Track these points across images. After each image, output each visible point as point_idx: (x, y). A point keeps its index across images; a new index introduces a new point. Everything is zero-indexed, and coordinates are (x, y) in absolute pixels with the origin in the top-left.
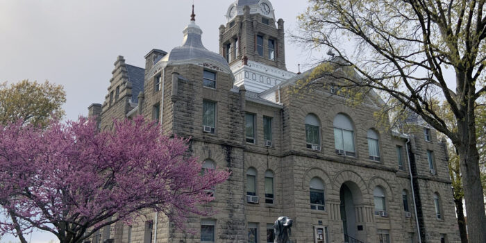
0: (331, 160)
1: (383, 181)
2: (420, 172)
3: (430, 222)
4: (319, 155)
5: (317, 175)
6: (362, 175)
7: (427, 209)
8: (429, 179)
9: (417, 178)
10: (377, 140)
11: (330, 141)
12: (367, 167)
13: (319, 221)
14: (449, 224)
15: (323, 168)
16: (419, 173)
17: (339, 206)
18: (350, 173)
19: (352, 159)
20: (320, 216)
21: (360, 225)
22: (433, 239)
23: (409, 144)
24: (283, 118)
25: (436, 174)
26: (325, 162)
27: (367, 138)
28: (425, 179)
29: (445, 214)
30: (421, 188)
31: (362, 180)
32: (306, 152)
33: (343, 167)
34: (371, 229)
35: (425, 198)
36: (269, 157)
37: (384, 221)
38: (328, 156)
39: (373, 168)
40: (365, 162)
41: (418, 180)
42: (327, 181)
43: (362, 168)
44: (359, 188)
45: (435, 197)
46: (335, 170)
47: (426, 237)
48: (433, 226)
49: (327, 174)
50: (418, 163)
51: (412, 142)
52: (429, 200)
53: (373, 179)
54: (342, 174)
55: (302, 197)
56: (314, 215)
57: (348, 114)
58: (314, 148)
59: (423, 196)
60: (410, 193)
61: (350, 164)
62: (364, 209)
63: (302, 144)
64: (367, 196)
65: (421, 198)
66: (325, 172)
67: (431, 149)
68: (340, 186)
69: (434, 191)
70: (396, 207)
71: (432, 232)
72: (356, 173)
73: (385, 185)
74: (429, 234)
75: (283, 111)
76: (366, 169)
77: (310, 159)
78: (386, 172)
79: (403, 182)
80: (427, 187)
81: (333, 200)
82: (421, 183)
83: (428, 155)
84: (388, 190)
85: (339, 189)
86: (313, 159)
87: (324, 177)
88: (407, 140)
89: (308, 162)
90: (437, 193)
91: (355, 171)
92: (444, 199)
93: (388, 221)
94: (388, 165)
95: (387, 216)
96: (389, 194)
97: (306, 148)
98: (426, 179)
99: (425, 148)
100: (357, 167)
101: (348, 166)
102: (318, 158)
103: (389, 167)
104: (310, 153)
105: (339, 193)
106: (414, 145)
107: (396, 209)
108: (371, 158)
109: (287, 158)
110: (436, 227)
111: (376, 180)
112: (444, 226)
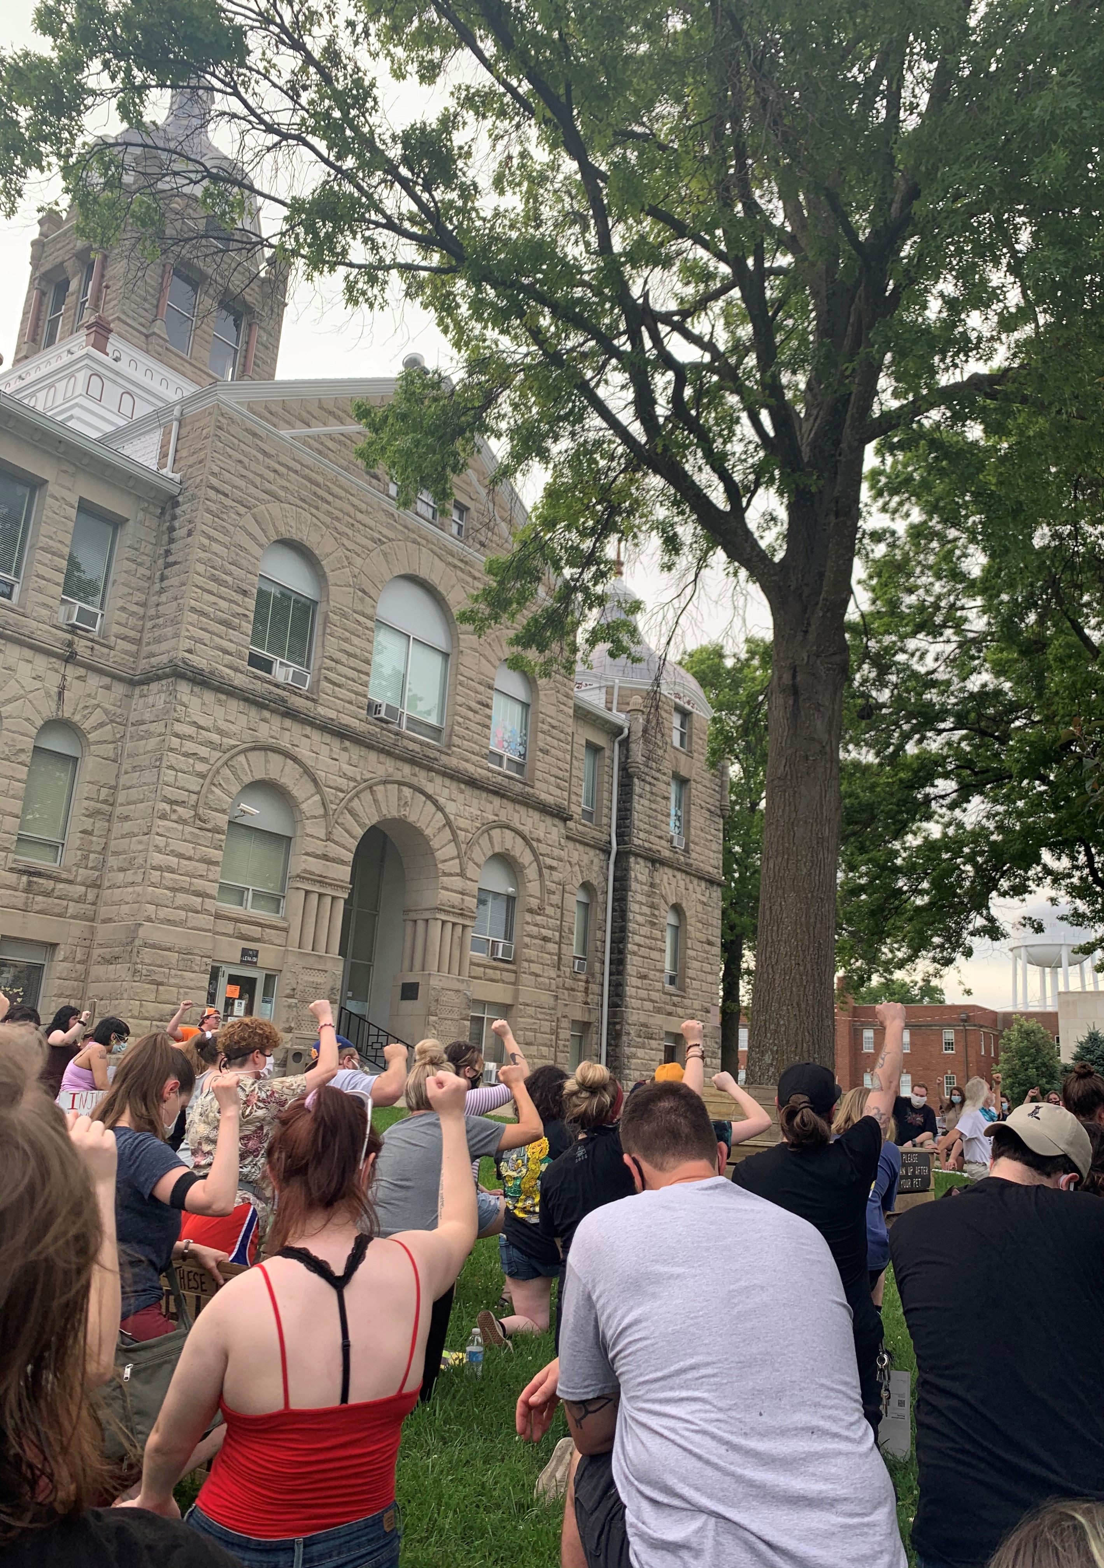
0: (342, 734)
1: (519, 840)
2: (642, 835)
3: (643, 993)
4: (297, 702)
5: (274, 775)
6: (450, 808)
7: (643, 951)
8: (663, 863)
9: (629, 853)
10: (526, 706)
11: (353, 662)
12: (472, 783)
13: (245, 952)
14: (697, 1004)
15: (304, 752)
16: (638, 839)
17: (340, 906)
18: (407, 792)
19: (428, 745)
20: (256, 931)
21: (411, 979)
22: (643, 1047)
23: (625, 744)
24: (172, 529)
25: (687, 850)
26: (316, 735)
27: (490, 687)
28: (653, 861)
29: (691, 973)
30: (634, 886)
31: (448, 823)
32: (240, 680)
33: (386, 767)
34: (449, 997)
35: (640, 919)
36: (72, 672)
37: (497, 974)
38: (332, 714)
39: (496, 793)
40: (471, 768)
41: (632, 859)
42: (310, 805)
43: (454, 785)
44: (431, 852)
45: (671, 919)
46: (349, 770)
47: (625, 1038)
48: (648, 1005)
49: (315, 781)
50: (640, 806)
51: (633, 738)
52: (653, 924)
53: (489, 827)
54: (379, 789)
55: (187, 849)
56: (229, 928)
57: (441, 588)
58: (282, 672)
59: (637, 911)
60: (600, 898)
61: (412, 761)
62: (436, 928)
63: (232, 647)
64: (457, 882)
65: (631, 916)
66: (308, 772)
67: (684, 773)
68: (360, 832)
69: (672, 900)
70: (545, 932)
71: (645, 1025)
72: (429, 797)
73: (525, 857)
74: (633, 1031)
75: (176, 504)
76: (468, 791)
77: (253, 712)
78: (536, 815)
79: (586, 860)
80: (652, 885)
81: (321, 881)
82: (639, 870)
83: (672, 791)
84: (531, 872)
85: (353, 844)
86: (266, 714)
87: (301, 790)
88: (620, 730)
89: (243, 720)
90: (677, 909)
91: (429, 789)
92: (693, 928)
93: (510, 977)
94: (546, 793)
95: (511, 960)
96: (533, 887)
97: (244, 664)
98: (655, 861)
99: (667, 767)
100: (438, 780)
101: (407, 769)
102: (291, 714)
103: (550, 800)
104: (258, 686)
105: (349, 857)
106: (638, 750)
107: (545, 939)
108: (498, 758)
109: (154, 686)
110: (658, 1011)
111: (496, 833)
112: (680, 1011)
